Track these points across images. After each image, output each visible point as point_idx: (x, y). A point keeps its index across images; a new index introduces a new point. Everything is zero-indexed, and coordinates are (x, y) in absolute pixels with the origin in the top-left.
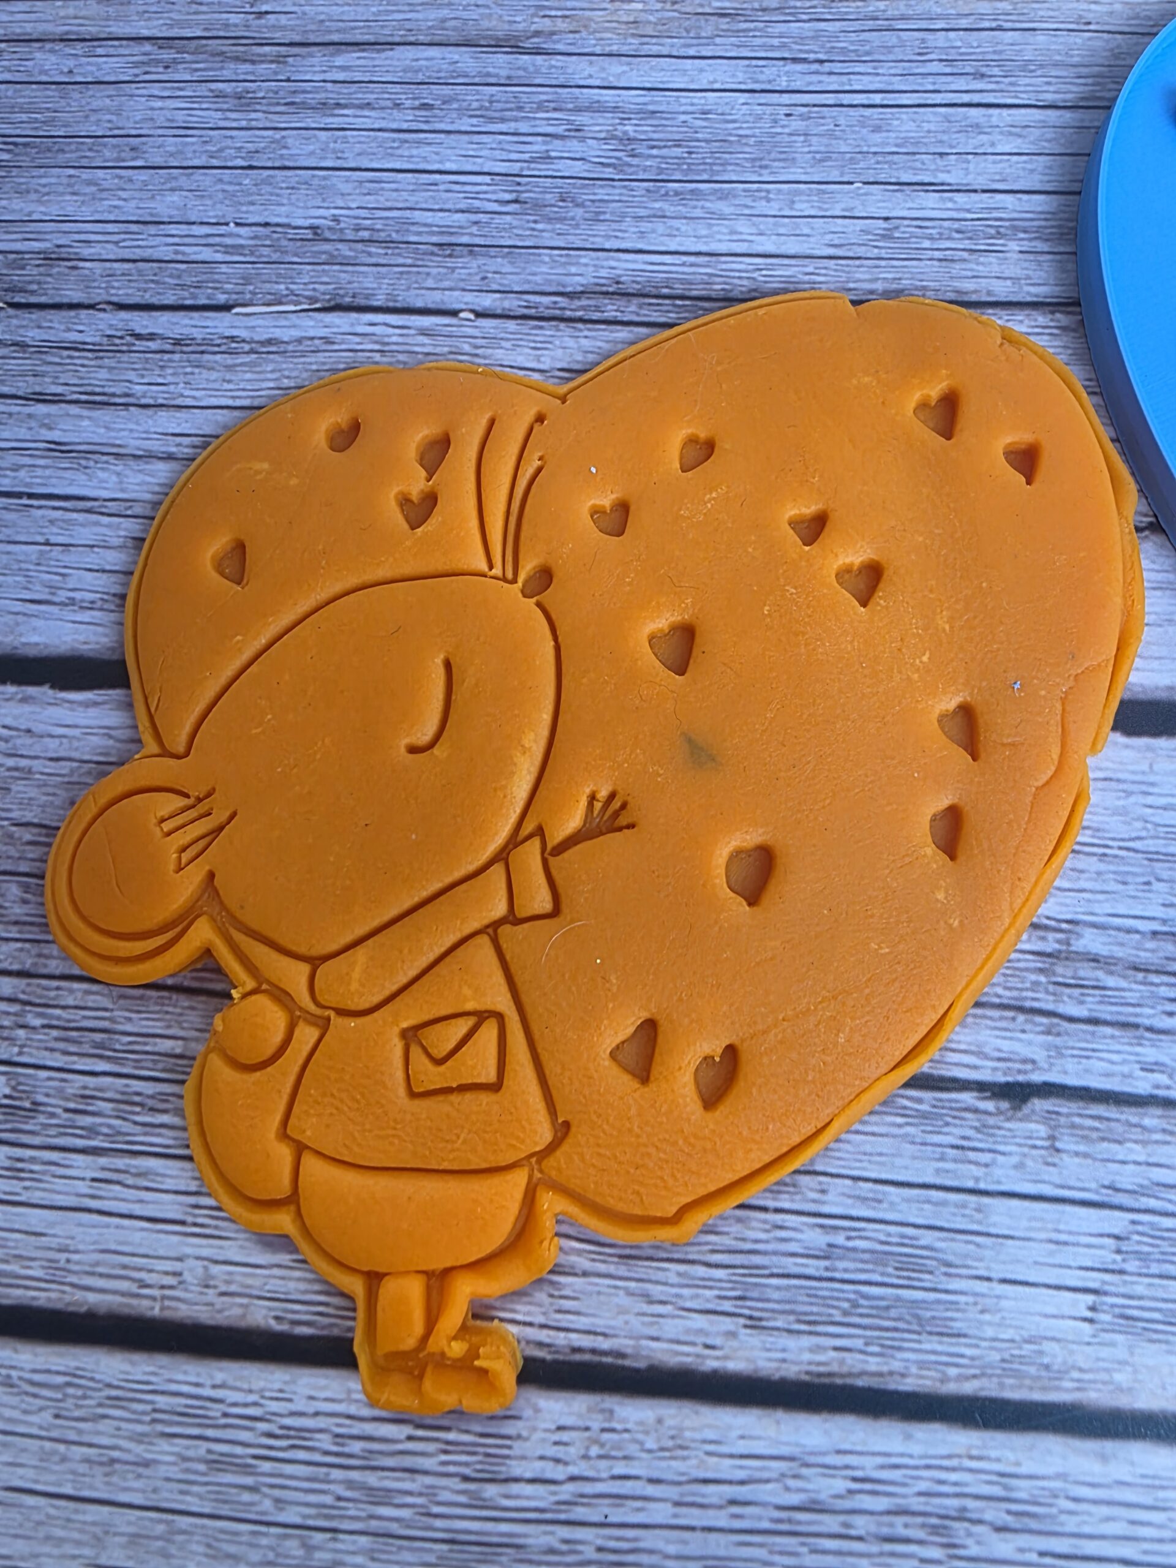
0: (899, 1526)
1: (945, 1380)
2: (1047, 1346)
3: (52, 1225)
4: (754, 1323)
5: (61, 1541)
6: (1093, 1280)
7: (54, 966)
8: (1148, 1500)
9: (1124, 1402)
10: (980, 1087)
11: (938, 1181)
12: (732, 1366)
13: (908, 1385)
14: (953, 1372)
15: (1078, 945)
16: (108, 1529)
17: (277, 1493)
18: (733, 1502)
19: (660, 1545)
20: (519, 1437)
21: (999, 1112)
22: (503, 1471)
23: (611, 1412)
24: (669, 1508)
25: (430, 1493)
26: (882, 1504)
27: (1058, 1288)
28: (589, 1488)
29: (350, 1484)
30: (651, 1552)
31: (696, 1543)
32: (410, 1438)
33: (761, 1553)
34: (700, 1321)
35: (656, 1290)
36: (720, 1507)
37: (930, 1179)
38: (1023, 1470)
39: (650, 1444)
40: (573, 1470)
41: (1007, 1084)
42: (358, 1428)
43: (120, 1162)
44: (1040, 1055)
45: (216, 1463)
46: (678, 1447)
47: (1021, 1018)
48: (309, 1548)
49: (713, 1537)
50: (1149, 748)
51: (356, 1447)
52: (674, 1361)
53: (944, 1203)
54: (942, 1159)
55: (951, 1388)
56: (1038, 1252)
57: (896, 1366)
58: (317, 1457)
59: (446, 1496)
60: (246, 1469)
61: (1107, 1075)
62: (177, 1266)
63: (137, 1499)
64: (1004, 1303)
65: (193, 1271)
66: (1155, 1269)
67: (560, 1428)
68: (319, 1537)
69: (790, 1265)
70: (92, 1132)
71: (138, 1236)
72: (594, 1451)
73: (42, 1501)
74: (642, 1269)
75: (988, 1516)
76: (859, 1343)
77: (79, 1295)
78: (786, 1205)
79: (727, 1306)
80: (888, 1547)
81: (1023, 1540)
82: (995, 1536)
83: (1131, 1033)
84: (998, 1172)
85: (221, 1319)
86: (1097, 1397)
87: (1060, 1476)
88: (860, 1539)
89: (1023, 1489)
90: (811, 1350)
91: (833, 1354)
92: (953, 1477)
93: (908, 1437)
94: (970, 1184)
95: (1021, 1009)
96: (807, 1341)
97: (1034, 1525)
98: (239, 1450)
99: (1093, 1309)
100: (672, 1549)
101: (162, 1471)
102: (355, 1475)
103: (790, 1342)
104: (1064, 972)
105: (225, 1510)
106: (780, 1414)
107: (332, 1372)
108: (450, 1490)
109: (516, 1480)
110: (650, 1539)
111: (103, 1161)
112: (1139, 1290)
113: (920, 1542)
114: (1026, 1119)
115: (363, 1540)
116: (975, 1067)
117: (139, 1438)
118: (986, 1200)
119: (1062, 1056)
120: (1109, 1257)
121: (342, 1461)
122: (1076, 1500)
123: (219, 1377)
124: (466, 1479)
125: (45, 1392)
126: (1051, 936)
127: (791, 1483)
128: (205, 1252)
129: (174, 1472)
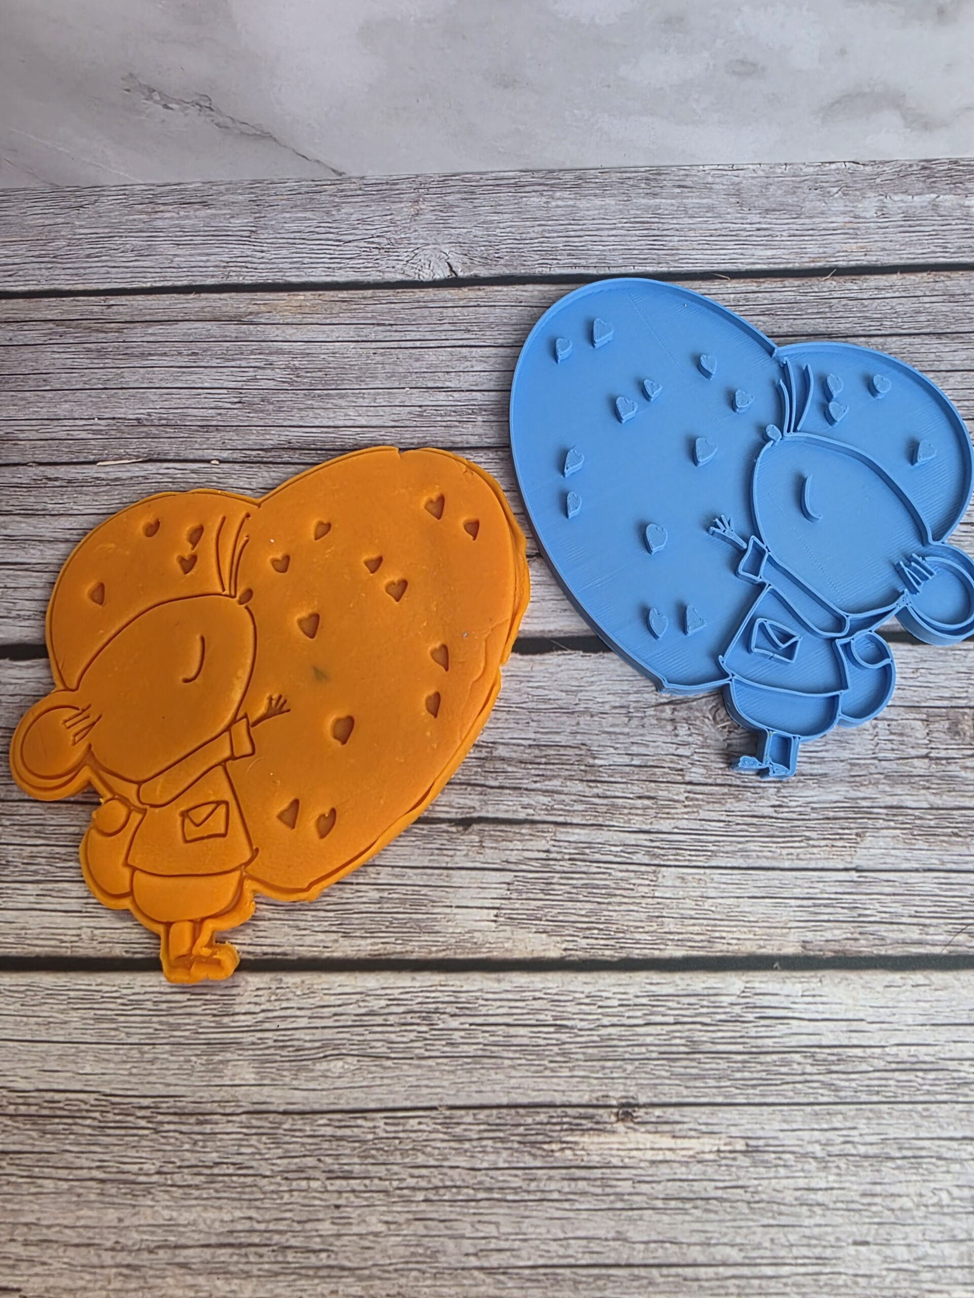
0: (409, 1018)
1: (430, 952)
2: (476, 934)
3: (17, 917)
4: (346, 935)
5: (26, 1060)
6: (497, 903)
7: (15, 796)
8: (518, 997)
9: (508, 955)
10: (450, 821)
11: (430, 865)
12: (336, 955)
13: (414, 956)
14: (434, 949)
15: (495, 753)
16: (47, 1053)
17: (127, 1030)
18: (335, 1015)
19: (303, 1037)
20: (239, 995)
21: (458, 832)
22: (231, 1010)
23: (281, 980)
24: (306, 1020)
25: (198, 1023)
26: (402, 1009)
27: (481, 908)
28: (270, 1015)
29: (161, 1023)
30: (298, 1040)
31: (318, 1035)
32: (189, 1000)
33: (348, 1036)
34: (321, 936)
35: (302, 924)
36: (329, 1017)
37: (426, 864)
38: (464, 989)
39: (299, 993)
40: (263, 1007)
41: (462, 819)
42: (164, 998)
43: (50, 886)
44: (477, 805)
45: (98, 1019)
46: (312, 993)
47: (469, 788)
48: (142, 1053)
49: (326, 1031)
50: (532, 660)
51: (164, 1006)
52: (309, 955)
53: (432, 875)
54: (432, 855)
55: (433, 956)
56: (473, 893)
57: (409, 948)
58: (146, 1012)
59: (205, 1024)
60: (112, 1021)
61: (507, 811)
62: (78, 932)
63: (61, 1039)
64: (458, 917)
65: (86, 933)
66: (524, 896)
67: (258, 989)
68: (147, 1048)
69: (363, 908)
70: (36, 873)
71: (59, 920)
72: (273, 998)
73: (16, 1044)
74: (295, 916)
75: (448, 1010)
76: (393, 940)
77: (32, 949)
78: (361, 881)
79: (334, 928)
80: (403, 1028)
81: (463, 1019)
82: (450, 1019)
83: (518, 792)
84: (456, 859)
85: (100, 954)
86: (495, 954)
87: (481, 990)
88: (391, 1025)
89: (463, 997)
90: (372, 944)
91: (381, 946)
92: (433, 995)
93: (413, 979)
94: (444, 865)
95: (469, 784)
96: (369, 941)
97: (468, 1012)
98: (109, 1012)
99: (496, 916)
100: (308, 1038)
101: (73, 1025)
102: (163, 1019)
103: (362, 942)
104: (489, 766)
105: (103, 1040)
106: (357, 974)
107: (152, 974)
108: (207, 1021)
109: (238, 1014)
110: (298, 1034)
111: (41, 886)
112: (517, 906)
113: (418, 1024)
114: (470, 834)
115: (167, 1047)
116: (448, 812)
117: (62, 1012)
118: (451, 872)
119: (486, 804)
120: (505, 893)
121: (157, 1012)
122: (486, 1000)
123: (99, 980)
124: (215, 1015)
125: (16, 995)
126: (484, 750)
127: (362, 1004)
128: (92, 924)
129: (79, 1025)
